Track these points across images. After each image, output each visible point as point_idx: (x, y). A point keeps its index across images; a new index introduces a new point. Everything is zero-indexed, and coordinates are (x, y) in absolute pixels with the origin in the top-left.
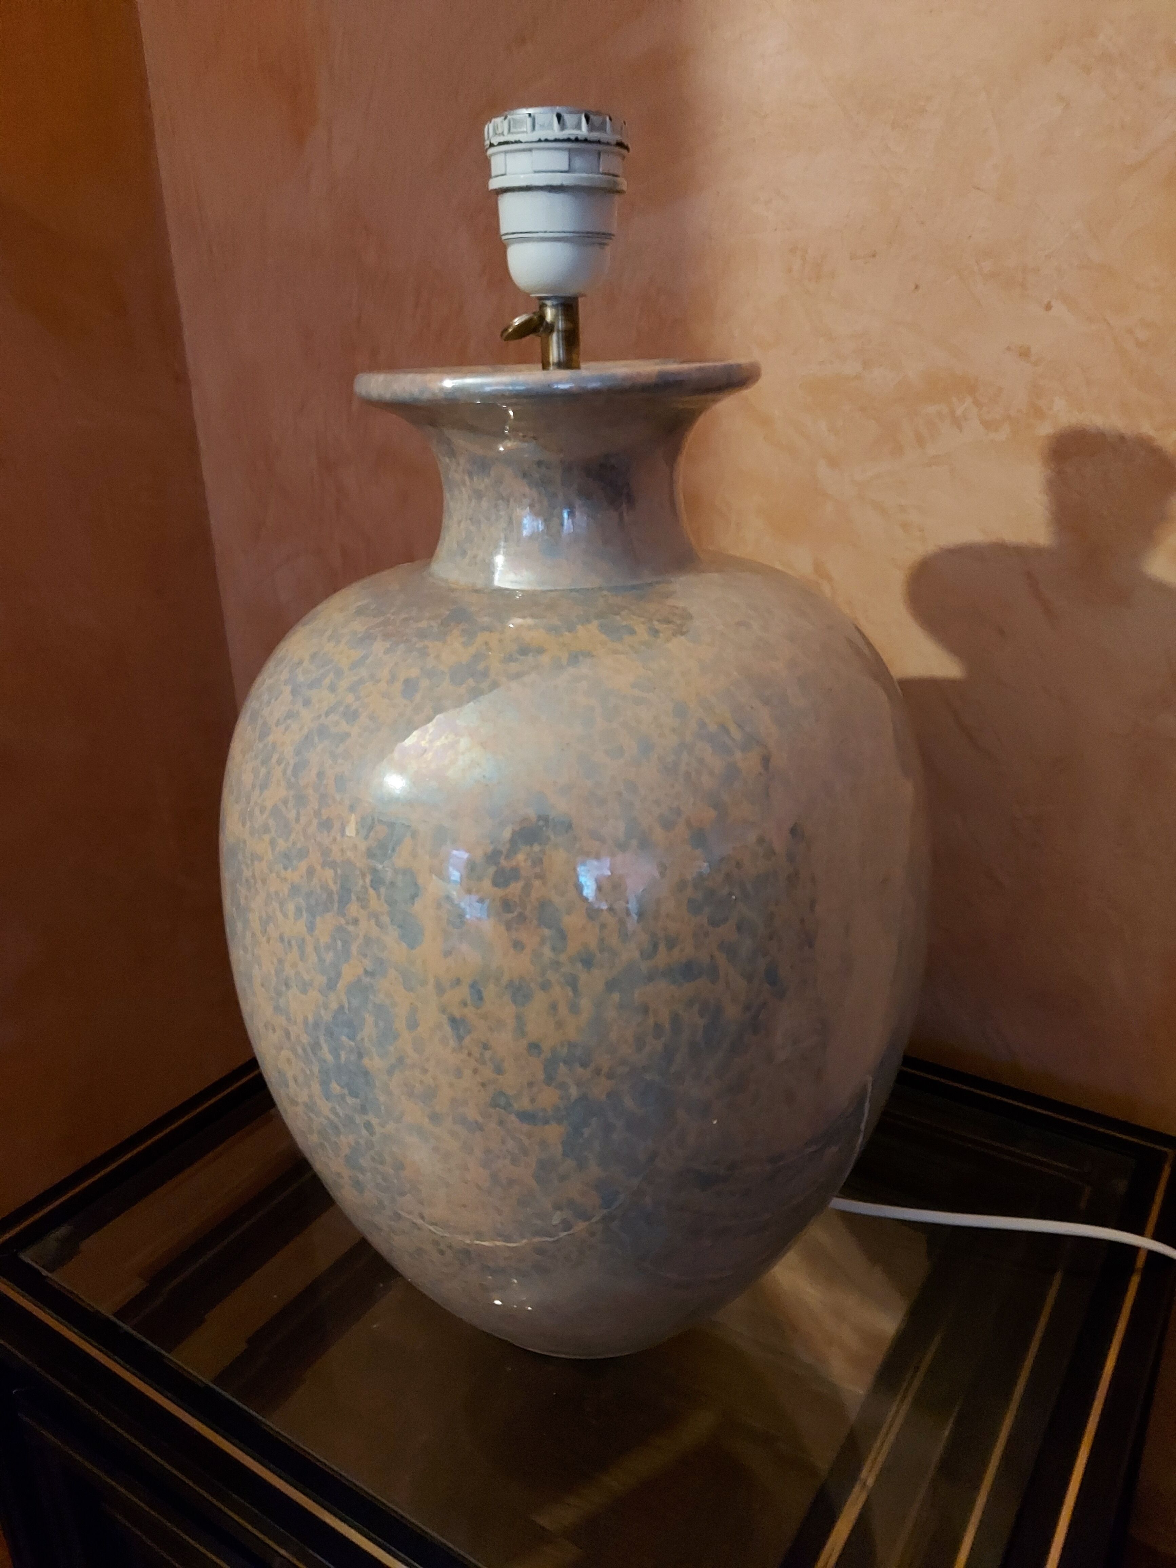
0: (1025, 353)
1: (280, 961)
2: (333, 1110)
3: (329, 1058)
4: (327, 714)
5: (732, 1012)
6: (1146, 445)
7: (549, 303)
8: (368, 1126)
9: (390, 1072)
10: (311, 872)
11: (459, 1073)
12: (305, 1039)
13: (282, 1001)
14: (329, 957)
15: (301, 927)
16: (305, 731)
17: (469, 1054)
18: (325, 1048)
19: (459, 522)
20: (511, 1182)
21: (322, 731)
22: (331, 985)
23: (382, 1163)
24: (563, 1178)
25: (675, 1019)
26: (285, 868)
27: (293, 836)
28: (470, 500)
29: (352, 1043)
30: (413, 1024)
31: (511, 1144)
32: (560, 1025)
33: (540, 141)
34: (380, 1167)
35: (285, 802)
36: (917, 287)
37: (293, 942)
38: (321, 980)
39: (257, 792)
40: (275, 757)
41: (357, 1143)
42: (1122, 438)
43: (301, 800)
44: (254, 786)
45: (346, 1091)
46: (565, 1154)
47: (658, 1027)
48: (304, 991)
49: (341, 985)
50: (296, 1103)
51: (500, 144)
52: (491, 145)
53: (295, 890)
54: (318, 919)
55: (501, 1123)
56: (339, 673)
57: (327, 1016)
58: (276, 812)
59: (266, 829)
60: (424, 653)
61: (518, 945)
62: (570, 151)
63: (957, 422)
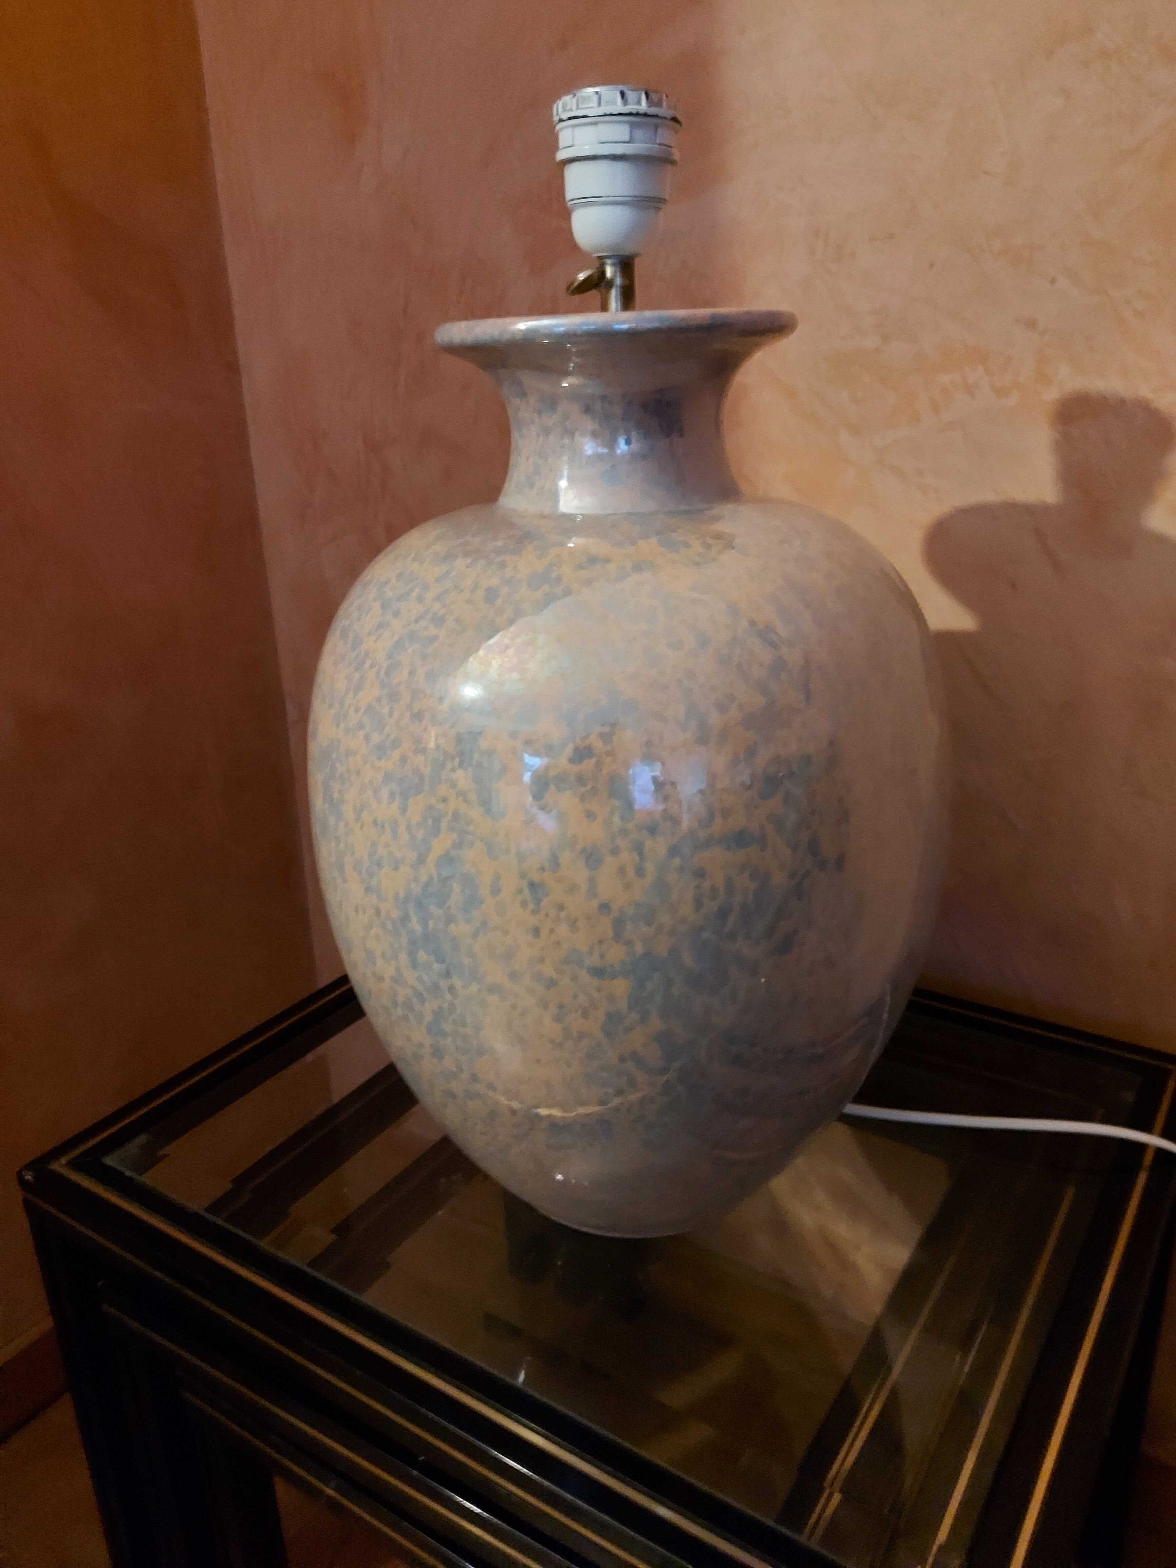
0: (1031, 324)
1: (374, 844)
2: (419, 979)
3: (417, 928)
4: (416, 621)
5: (779, 879)
6: (1145, 408)
7: (609, 261)
8: (451, 989)
9: (475, 935)
10: (404, 759)
11: (536, 932)
12: (395, 914)
13: (374, 880)
14: (420, 834)
15: (394, 808)
16: (396, 637)
17: (547, 915)
18: (414, 919)
19: (528, 458)
20: (581, 1036)
21: (412, 636)
22: (421, 860)
23: (464, 1025)
24: (628, 1030)
25: (729, 883)
26: (380, 758)
27: (387, 729)
28: (538, 435)
29: (440, 912)
30: (496, 890)
31: (582, 998)
32: (628, 887)
33: (605, 115)
34: (461, 1030)
35: (379, 700)
36: (932, 266)
37: (387, 825)
38: (412, 856)
39: (351, 694)
40: (368, 662)
41: (441, 1008)
42: (1122, 402)
43: (394, 697)
44: (347, 692)
45: (432, 958)
46: (630, 1008)
47: (714, 889)
48: (396, 868)
49: (431, 859)
50: (381, 979)
51: (570, 118)
52: (561, 120)
53: (388, 777)
54: (411, 800)
55: (574, 978)
56: (426, 587)
57: (416, 889)
58: (370, 709)
59: (361, 726)
60: (503, 565)
61: (590, 815)
62: (632, 125)
63: (970, 390)
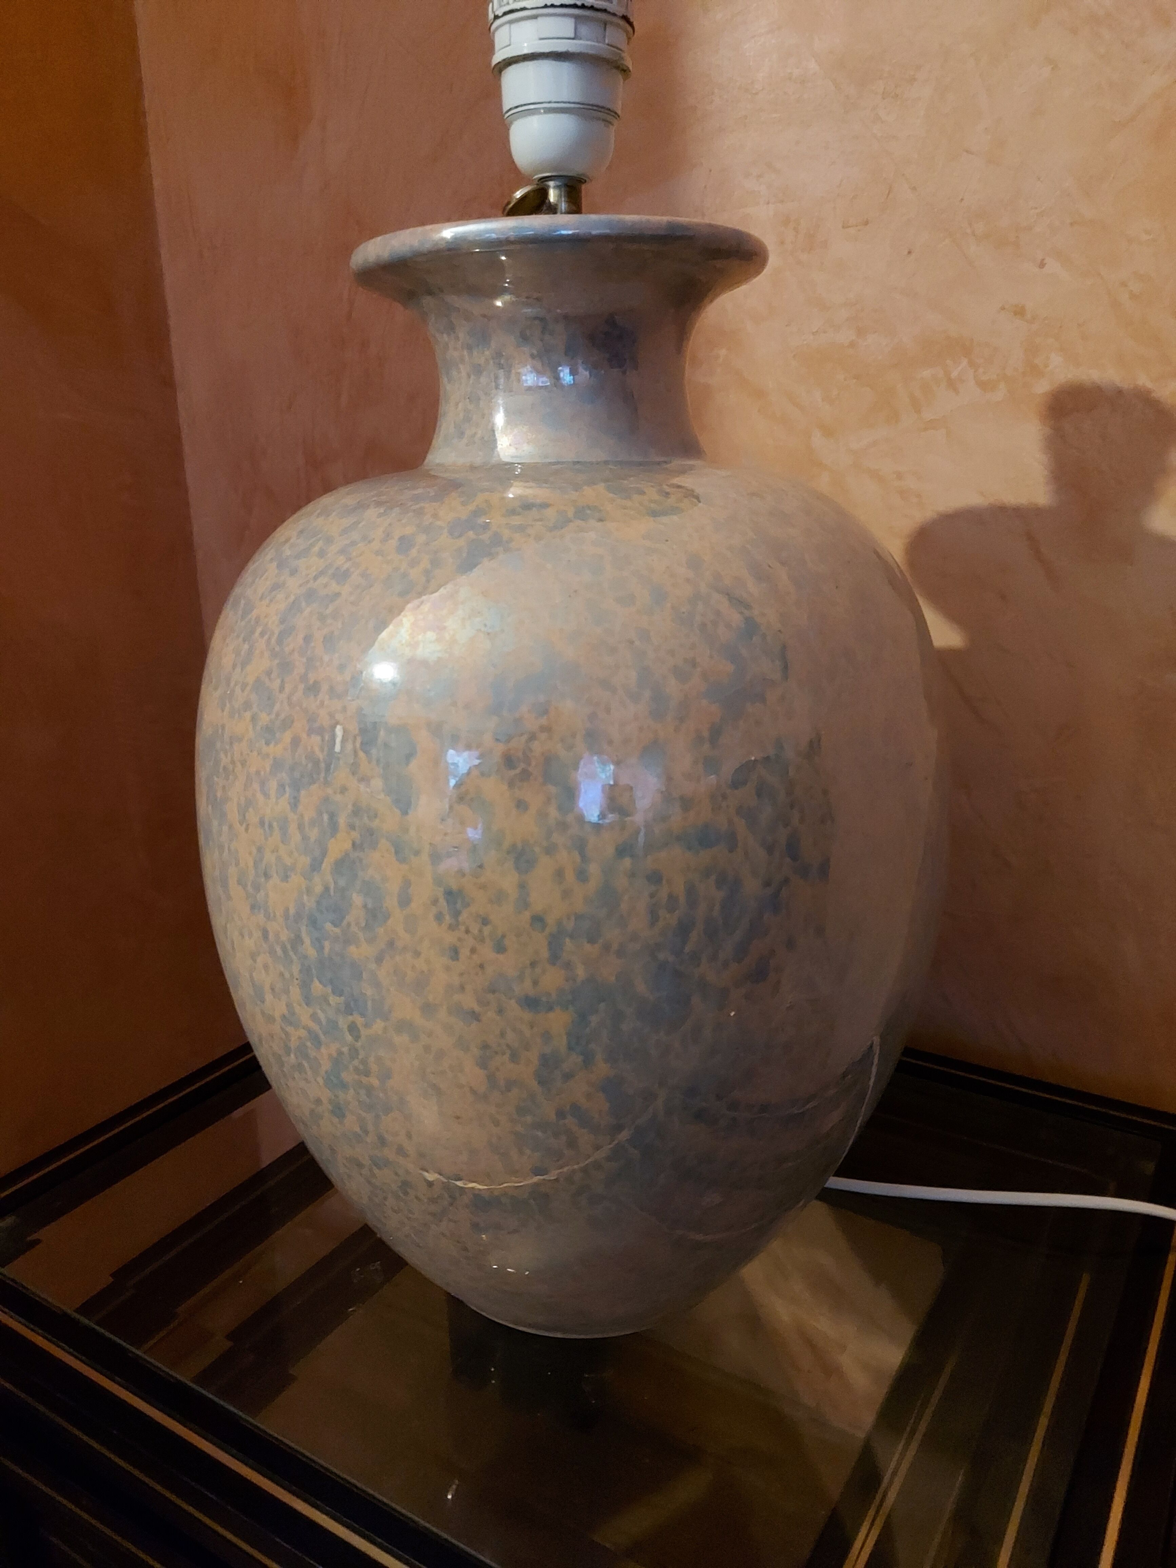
0: (1019, 312)
1: (260, 850)
2: (314, 1017)
3: (312, 953)
4: (315, 578)
5: (752, 886)
6: (1145, 398)
7: (551, 184)
8: (353, 1028)
9: (379, 960)
10: (296, 742)
11: (455, 953)
12: (285, 935)
13: (261, 896)
14: (314, 834)
15: (284, 804)
16: (293, 597)
17: (467, 931)
18: (307, 941)
19: (457, 404)
20: (510, 1085)
21: (310, 595)
22: (316, 866)
23: (367, 1073)
24: (568, 1076)
25: (691, 890)
26: (267, 743)
27: (277, 707)
28: (469, 376)
29: (337, 930)
30: (405, 901)
31: (510, 1036)
32: (566, 894)
33: (546, 6)
34: (364, 1080)
35: (269, 673)
36: (909, 252)
37: (275, 824)
38: (305, 861)
39: (238, 669)
40: (259, 630)
41: (340, 1053)
42: (1120, 392)
43: (286, 666)
44: (234, 666)
45: (329, 989)
46: (570, 1048)
47: (672, 898)
48: (285, 878)
49: (327, 865)
50: (270, 1019)
51: (505, 14)
52: (496, 17)
53: (277, 765)
54: (303, 793)
55: (500, 1011)
56: (329, 540)
57: (309, 903)
58: (258, 685)
59: (247, 705)
60: (420, 513)
61: (521, 805)
62: (577, 18)
63: (952, 385)
